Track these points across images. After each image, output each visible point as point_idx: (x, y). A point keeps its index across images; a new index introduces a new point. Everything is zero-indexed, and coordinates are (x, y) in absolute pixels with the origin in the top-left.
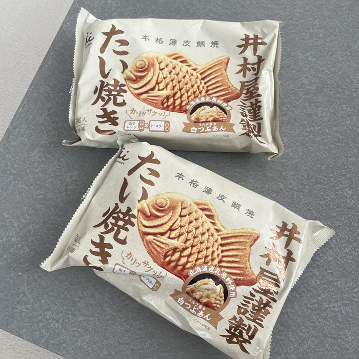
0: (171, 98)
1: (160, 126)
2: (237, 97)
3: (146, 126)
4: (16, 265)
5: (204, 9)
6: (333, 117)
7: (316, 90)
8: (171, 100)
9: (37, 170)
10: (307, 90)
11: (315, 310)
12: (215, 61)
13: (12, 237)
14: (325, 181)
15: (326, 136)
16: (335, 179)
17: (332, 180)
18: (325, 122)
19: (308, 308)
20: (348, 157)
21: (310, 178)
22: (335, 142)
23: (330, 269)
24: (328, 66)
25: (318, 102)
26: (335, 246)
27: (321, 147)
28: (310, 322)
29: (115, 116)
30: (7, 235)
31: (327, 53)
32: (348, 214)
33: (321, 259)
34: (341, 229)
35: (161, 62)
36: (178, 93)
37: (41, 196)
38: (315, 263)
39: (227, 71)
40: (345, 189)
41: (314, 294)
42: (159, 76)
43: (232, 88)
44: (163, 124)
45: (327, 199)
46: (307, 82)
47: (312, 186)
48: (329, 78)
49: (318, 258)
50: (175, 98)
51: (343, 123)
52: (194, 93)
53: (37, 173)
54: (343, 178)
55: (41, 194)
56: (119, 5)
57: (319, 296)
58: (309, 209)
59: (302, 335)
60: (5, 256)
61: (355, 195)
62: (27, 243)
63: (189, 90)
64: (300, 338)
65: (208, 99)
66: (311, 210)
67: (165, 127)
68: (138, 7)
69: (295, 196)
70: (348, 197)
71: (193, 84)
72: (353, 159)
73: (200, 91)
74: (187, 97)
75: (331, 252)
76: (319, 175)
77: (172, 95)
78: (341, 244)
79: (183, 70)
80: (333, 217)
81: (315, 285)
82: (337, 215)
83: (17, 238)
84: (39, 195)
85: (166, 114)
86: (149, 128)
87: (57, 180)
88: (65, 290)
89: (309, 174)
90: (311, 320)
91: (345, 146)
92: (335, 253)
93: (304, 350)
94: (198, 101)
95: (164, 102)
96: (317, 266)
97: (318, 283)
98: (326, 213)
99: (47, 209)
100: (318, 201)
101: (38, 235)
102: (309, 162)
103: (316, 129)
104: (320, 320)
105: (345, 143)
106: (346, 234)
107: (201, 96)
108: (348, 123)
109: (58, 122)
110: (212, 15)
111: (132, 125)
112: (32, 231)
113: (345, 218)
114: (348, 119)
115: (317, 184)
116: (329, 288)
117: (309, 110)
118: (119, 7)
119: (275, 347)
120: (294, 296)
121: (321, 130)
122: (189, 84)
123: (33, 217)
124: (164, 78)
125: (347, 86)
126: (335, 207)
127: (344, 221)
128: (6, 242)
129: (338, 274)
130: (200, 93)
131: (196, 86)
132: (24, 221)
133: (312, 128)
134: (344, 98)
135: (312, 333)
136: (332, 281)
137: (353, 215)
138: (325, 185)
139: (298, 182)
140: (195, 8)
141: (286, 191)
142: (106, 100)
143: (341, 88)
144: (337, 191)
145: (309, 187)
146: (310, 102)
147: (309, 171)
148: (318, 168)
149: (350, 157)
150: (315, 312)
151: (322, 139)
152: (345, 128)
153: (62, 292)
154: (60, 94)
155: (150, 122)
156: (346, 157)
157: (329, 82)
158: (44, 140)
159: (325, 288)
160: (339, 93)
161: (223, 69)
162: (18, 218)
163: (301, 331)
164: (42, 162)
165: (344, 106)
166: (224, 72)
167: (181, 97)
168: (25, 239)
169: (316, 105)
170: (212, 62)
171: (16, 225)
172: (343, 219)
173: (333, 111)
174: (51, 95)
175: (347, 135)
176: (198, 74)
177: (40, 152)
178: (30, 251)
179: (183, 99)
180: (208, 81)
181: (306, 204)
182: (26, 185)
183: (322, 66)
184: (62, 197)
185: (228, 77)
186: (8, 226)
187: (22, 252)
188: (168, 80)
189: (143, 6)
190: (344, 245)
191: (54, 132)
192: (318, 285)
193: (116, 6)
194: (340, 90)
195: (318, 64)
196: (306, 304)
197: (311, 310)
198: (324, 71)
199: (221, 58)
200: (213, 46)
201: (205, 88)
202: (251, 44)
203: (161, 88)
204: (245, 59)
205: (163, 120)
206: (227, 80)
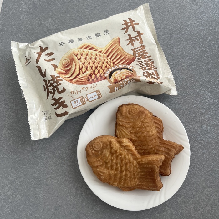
0: (93, 74)
1: (95, 96)
2: (133, 60)
3: (86, 100)
4: (16, 209)
5: (84, 5)
6: (184, 51)
7: (168, 36)
8: (93, 76)
9: (10, 142)
10: (163, 38)
11: (211, 175)
12: (111, 43)
13: (7, 192)
14: (192, 92)
15: (183, 64)
16: (198, 89)
17: (196, 90)
18: (180, 55)
19: (207, 175)
20: (201, 73)
21: (182, 93)
22: (190, 66)
23: (212, 146)
24: (171, 20)
25: (172, 44)
26: (210, 131)
27: (183, 72)
28: (211, 183)
29: (62, 100)
30: (3, 191)
31: (168, 12)
32: (212, 108)
33: (205, 142)
34: (210, 119)
35: (77, 55)
36: (96, 70)
37: (18, 159)
38: (202, 146)
39: (121, 46)
40: (205, 93)
41: (207, 165)
42: (79, 64)
43: (128, 55)
44: (95, 93)
45: (197, 103)
46: (161, 34)
47: (185, 98)
48: (174, 27)
49: (203, 142)
50: (96, 74)
51: (191, 53)
52: (106, 67)
53: (10, 144)
54: (202, 87)
55: (17, 157)
56: (28, 18)
57: (211, 165)
58: (188, 113)
59: (208, 193)
60: (7, 206)
61: (213, 95)
62: (18, 192)
63: (102, 66)
64: (208, 195)
65: (116, 67)
66: (189, 113)
67: (98, 95)
68: (41, 16)
69: (177, 108)
70: (209, 98)
71: (103, 62)
72: (204, 73)
73: (109, 64)
74: (102, 71)
75: (209, 135)
76: (187, 90)
77: (93, 73)
78: (214, 128)
79: (93, 55)
80: (204, 113)
81: (206, 160)
82: (205, 111)
83: (10, 191)
84: (16, 159)
85: (94, 86)
86: (88, 100)
87: (24, 145)
88: (53, 214)
89: (181, 91)
90: (211, 182)
91: (197, 67)
92: (212, 135)
93: (212, 202)
94: (111, 70)
95: (89, 78)
96: (204, 147)
97: (208, 157)
98: (199, 112)
99: (24, 166)
100: (191, 106)
101: (24, 185)
102: (179, 83)
103: (176, 61)
104: (216, 180)
105: (196, 65)
106: (215, 121)
107: (111, 67)
108: (194, 51)
109: (13, 107)
110: (89, 8)
111: (77, 103)
112: (19, 184)
113: (211, 111)
114: (194, 49)
115: (188, 96)
116: (215, 158)
117: (168, 50)
118: (28, 20)
119: (195, 207)
120: (196, 171)
121: (180, 61)
122: (100, 62)
123: (17, 174)
124: (83, 64)
125: (187, 29)
126: (203, 106)
127: (211, 113)
128: (5, 196)
129: (218, 148)
130: (110, 65)
131: (105, 63)
132: (12, 179)
133: (174, 62)
134: (187, 37)
135: (214, 190)
136: (215, 154)
137: (215, 108)
138: (193, 95)
139: (175, 98)
140: (77, 6)
141: (171, 106)
142: (53, 92)
143: (183, 31)
144: (201, 96)
145: (184, 99)
146: (167, 45)
147: (180, 89)
148: (185, 85)
149: (202, 72)
150: (211, 176)
151: (182, 67)
152: (194, 55)
153: (51, 217)
154: (8, 88)
155: (87, 96)
156: (200, 73)
157: (175, 29)
158: (8, 121)
159: (213, 159)
160: (183, 34)
161: (118, 46)
162: (7, 178)
163: (207, 191)
164: (11, 136)
165: (188, 42)
166: (119, 47)
167: (99, 72)
168: (16, 190)
169: (172, 46)
170: (110, 44)
171: (7, 183)
172: (210, 112)
173: (182, 47)
174: (3, 90)
175: (196, 60)
176: (104, 54)
177: (8, 130)
178: (22, 197)
179: (100, 73)
180: (112, 57)
181: (185, 110)
182: (5, 154)
183: (167, 21)
184: (31, 155)
185: (123, 49)
186: (2, 185)
187: (17, 200)
188: (86, 64)
189: (44, 15)
190: (215, 129)
191: (12, 114)
192: (208, 159)
193: (27, 19)
194: (183, 32)
195: (165, 20)
196: (205, 173)
197: (209, 175)
198: (169, 23)
199: (114, 40)
200: (106, 34)
201: (112, 61)
202: (130, 26)
203: (84, 71)
204: (130, 36)
205: (94, 91)
206: (123, 51)
